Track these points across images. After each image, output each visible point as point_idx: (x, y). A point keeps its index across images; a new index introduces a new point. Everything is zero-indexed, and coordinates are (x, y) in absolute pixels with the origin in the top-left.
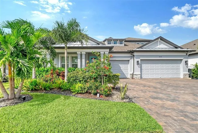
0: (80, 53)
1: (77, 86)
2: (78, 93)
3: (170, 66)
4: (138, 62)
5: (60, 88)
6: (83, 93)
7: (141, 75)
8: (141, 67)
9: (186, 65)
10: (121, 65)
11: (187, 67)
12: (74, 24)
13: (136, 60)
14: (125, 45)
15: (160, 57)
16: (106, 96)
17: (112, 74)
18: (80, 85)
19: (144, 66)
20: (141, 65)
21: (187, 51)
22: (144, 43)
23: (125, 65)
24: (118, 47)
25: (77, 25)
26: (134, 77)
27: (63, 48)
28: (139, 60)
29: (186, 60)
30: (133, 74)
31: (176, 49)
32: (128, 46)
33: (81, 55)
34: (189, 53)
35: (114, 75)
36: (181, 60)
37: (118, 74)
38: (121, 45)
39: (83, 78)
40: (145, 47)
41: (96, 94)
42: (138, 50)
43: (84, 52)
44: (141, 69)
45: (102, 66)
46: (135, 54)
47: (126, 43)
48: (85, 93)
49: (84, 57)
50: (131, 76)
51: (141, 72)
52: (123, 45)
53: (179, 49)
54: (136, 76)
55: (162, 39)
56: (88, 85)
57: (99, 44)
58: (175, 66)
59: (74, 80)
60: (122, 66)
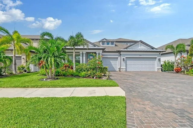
0: (82, 52)
1: (83, 73)
2: (83, 77)
3: (147, 62)
4: (124, 59)
5: (72, 75)
6: (86, 77)
7: (126, 68)
8: (126, 63)
9: (159, 62)
10: (111, 62)
11: (160, 63)
12: (79, 36)
13: (122, 58)
14: (116, 45)
15: (140, 56)
16: (99, 78)
17: (103, 67)
18: (84, 73)
19: (129, 62)
20: (126, 61)
21: (160, 52)
22: (132, 43)
23: (115, 62)
24: (110, 47)
25: (82, 36)
26: (121, 70)
27: (73, 49)
28: (125, 58)
29: (159, 58)
30: (120, 68)
31: (153, 50)
32: (118, 47)
33: (83, 54)
34: (162, 53)
35: (104, 68)
36: (156, 58)
37: (107, 67)
38: (112, 45)
39: (86, 69)
40: (129, 48)
41: (93, 77)
42: (124, 50)
43: (85, 52)
44: (126, 65)
45: (97, 62)
46: (122, 53)
47: (117, 44)
48: (87, 77)
49: (84, 55)
50: (119, 69)
51: (126, 66)
52: (114, 45)
53: (155, 50)
54: (122, 70)
55: (142, 42)
56: (89, 72)
57: (95, 46)
58: (151, 62)
59: (81, 70)
60: (113, 62)
